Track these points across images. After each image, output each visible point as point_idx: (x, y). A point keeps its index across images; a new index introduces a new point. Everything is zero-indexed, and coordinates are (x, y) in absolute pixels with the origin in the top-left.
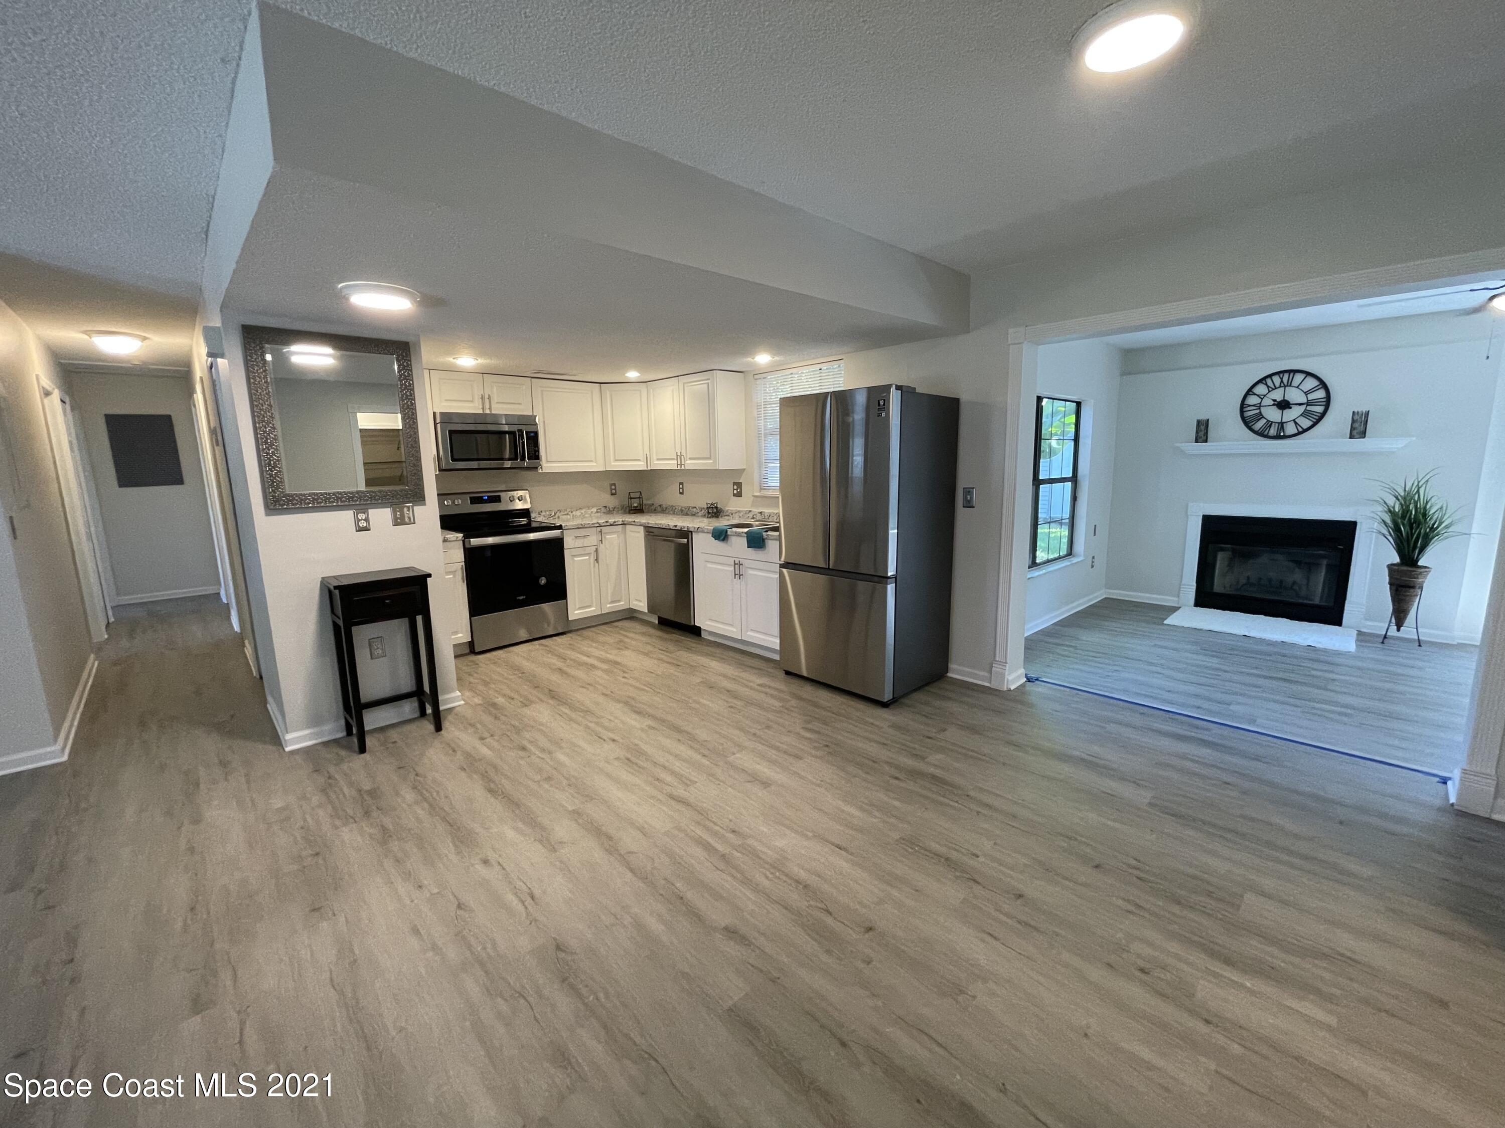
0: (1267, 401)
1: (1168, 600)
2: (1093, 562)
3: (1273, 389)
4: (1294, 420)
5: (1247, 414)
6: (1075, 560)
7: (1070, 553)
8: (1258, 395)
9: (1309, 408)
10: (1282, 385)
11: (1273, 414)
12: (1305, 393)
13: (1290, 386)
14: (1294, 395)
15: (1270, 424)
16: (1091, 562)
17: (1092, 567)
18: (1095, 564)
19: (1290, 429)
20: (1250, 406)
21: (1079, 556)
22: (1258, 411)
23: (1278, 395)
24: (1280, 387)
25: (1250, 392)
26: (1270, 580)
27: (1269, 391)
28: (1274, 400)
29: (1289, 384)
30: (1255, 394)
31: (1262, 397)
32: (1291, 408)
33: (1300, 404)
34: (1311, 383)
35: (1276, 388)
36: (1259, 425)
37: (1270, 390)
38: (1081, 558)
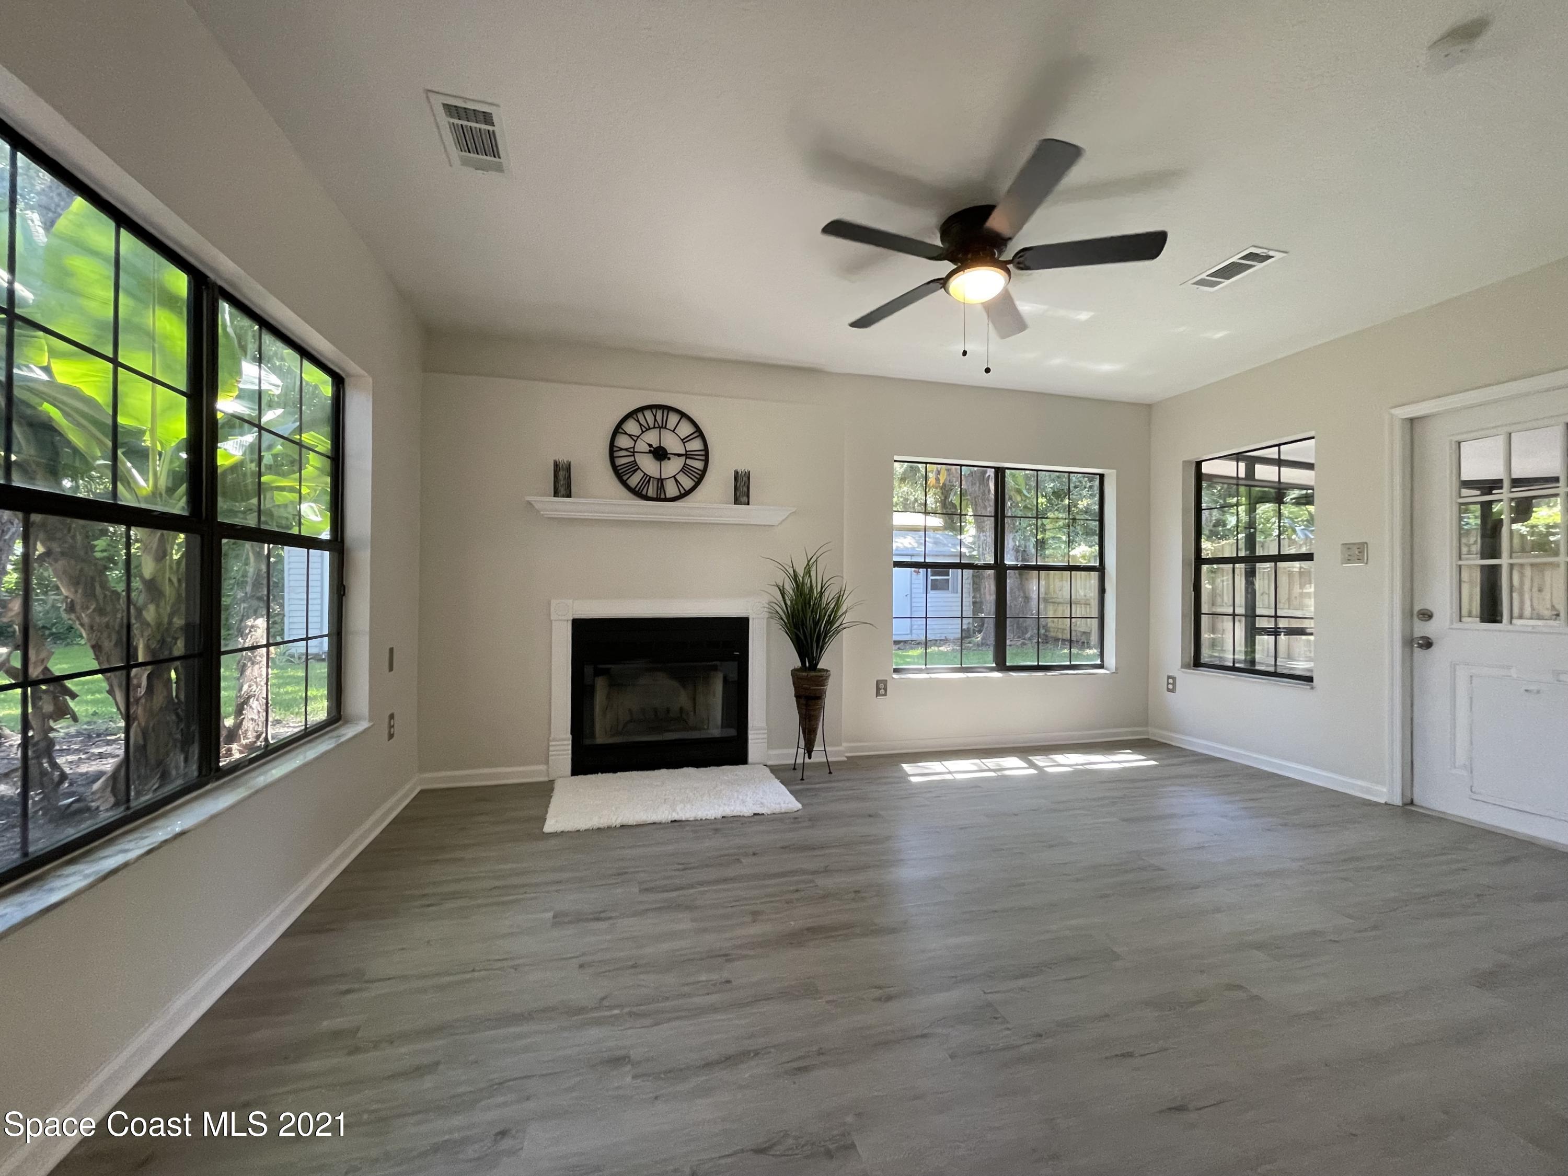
0: (642, 446)
1: (532, 773)
2: (391, 727)
3: (647, 430)
4: (674, 477)
5: (620, 462)
6: (349, 732)
7: (337, 716)
8: (630, 436)
9: (689, 462)
10: (657, 425)
11: (649, 465)
12: (682, 440)
13: (665, 428)
14: (672, 444)
15: (647, 479)
16: (386, 725)
17: (391, 736)
18: (396, 730)
19: (671, 490)
20: (621, 449)
21: (360, 718)
22: (632, 459)
23: (652, 438)
24: (654, 427)
25: (618, 430)
26: (655, 710)
27: (643, 432)
28: (650, 445)
29: (663, 427)
30: (626, 433)
31: (635, 439)
32: (669, 459)
33: (679, 455)
34: (685, 429)
35: (650, 429)
36: (634, 480)
37: (645, 429)
38: (364, 725)
